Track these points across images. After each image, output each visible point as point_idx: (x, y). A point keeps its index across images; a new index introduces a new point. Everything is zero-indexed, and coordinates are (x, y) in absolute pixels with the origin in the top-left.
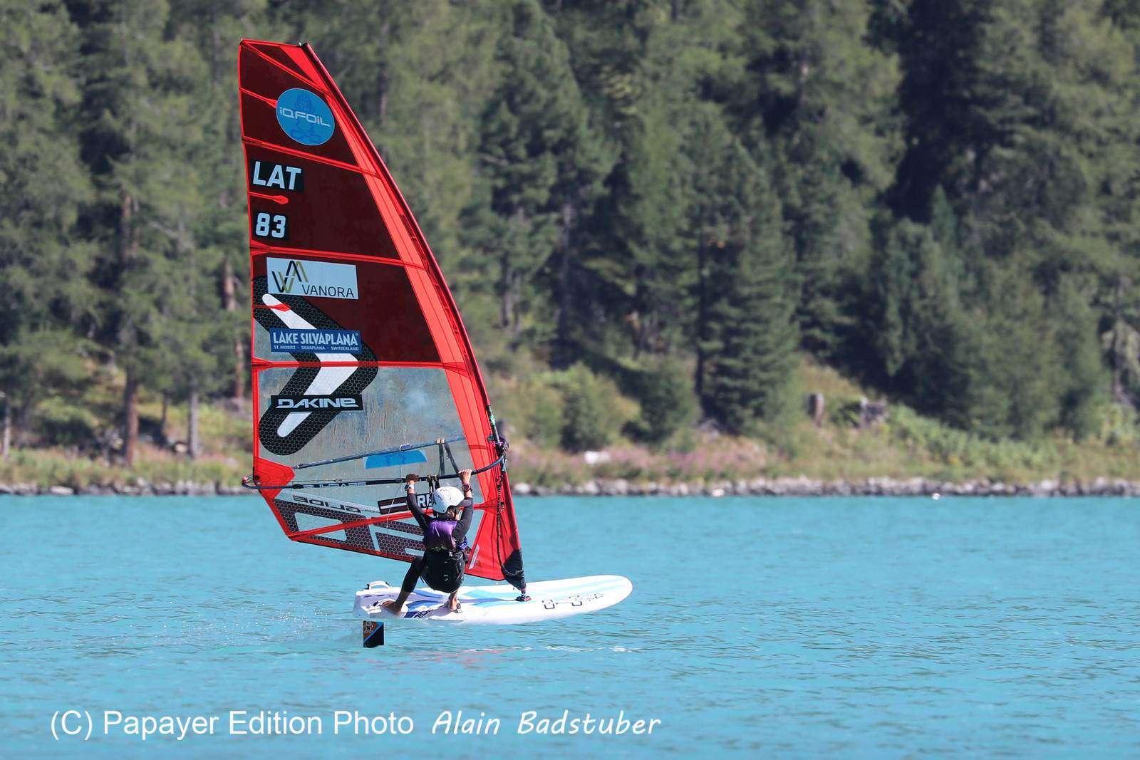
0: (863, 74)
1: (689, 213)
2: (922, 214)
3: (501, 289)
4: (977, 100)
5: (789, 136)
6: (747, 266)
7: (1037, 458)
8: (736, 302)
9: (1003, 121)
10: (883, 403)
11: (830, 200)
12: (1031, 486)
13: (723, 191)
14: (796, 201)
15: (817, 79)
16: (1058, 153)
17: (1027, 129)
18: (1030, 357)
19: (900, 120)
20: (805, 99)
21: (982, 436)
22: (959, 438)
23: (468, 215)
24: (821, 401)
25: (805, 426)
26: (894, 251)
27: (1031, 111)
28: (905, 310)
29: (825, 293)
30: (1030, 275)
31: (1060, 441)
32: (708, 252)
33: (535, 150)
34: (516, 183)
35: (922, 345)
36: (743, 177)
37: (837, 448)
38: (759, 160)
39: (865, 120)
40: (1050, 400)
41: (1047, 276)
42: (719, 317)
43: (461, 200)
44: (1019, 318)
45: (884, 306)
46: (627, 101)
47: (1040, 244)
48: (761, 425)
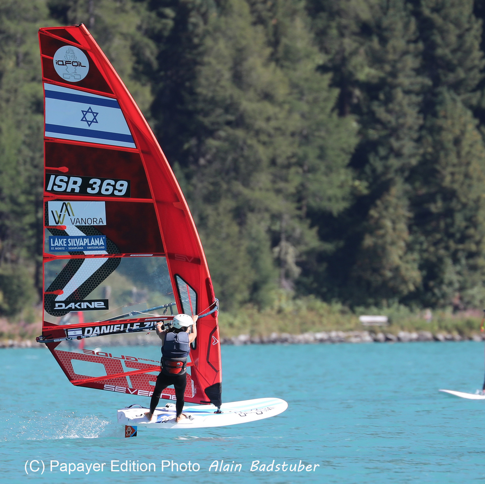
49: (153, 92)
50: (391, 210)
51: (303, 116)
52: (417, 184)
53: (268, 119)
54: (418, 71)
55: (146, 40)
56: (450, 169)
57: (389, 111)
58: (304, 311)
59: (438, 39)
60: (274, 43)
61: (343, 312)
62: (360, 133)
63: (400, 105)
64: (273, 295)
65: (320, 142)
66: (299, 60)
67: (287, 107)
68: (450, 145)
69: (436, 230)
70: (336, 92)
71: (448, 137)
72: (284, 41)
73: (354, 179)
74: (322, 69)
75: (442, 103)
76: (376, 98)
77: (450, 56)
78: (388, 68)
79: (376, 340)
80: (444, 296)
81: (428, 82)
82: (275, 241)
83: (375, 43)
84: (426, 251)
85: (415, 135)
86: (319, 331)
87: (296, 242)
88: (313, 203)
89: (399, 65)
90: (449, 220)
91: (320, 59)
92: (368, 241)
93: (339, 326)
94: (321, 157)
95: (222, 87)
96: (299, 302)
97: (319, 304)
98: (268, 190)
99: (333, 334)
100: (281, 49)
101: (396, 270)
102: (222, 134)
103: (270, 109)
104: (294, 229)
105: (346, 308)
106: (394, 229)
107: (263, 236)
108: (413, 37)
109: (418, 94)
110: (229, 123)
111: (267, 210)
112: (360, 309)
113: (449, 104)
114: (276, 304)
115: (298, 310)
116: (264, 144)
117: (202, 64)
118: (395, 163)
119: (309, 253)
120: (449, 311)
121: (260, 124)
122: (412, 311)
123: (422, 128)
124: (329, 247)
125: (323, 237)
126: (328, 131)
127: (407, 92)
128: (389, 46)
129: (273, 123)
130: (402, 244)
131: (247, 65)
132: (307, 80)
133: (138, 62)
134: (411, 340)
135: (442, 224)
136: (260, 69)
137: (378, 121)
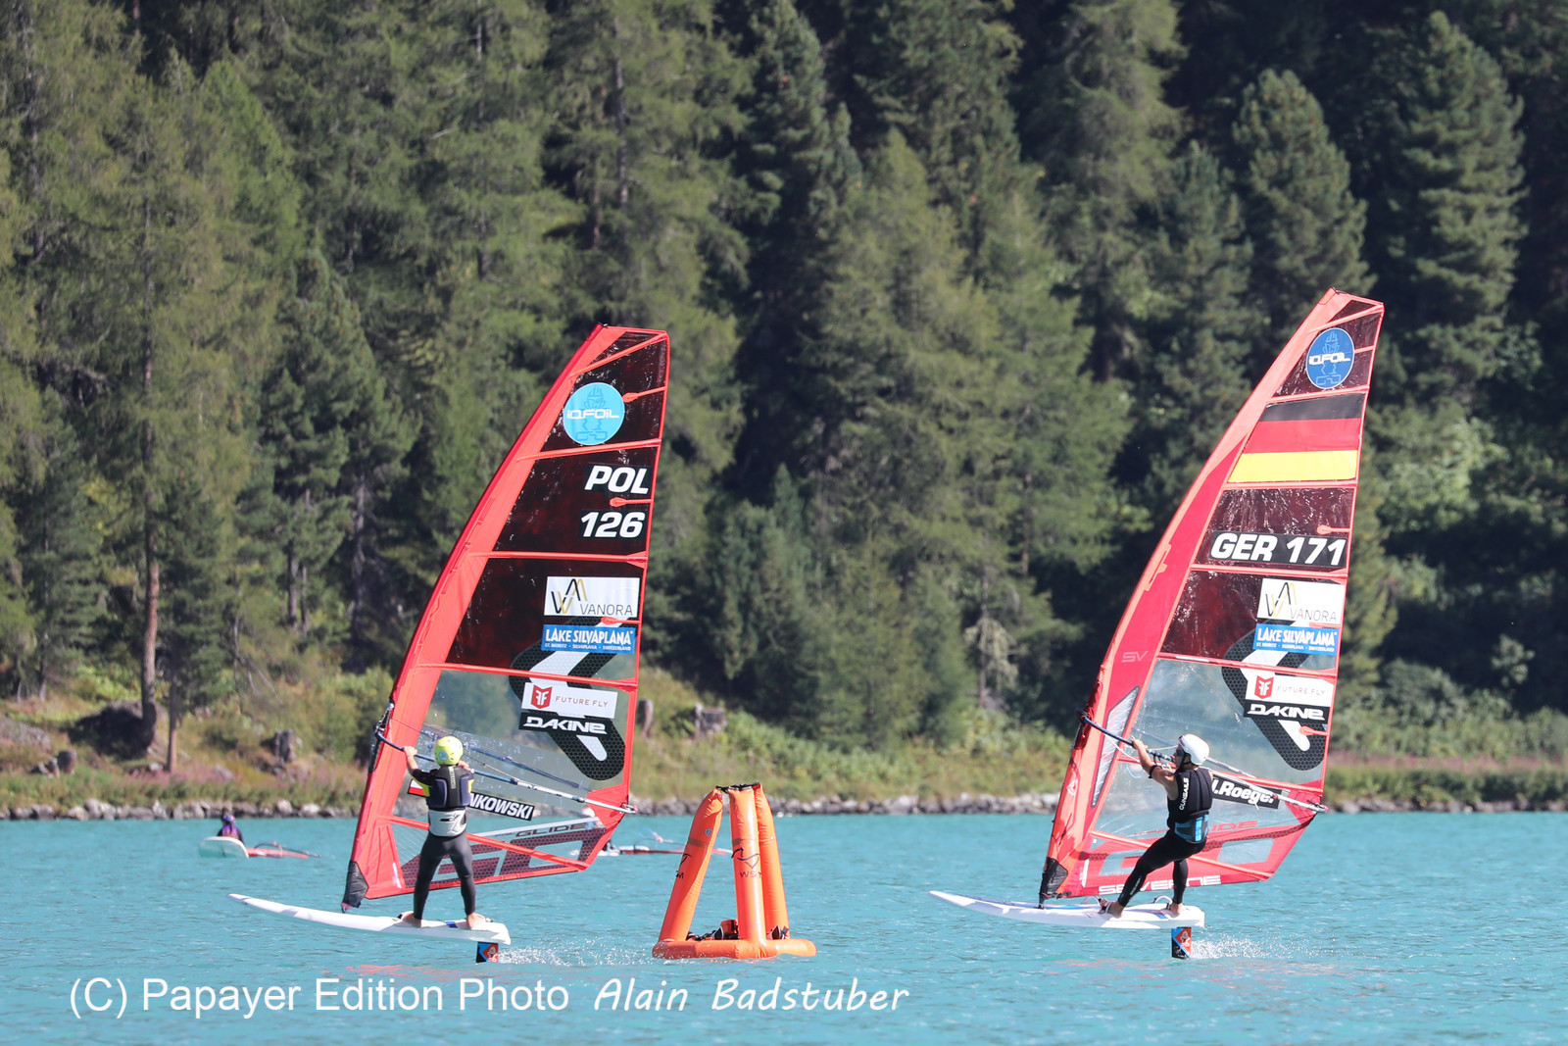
0: (695, 339)
2: (763, 496)
3: (285, 582)
4: (826, 369)
7: (893, 771)
9: (854, 392)
10: (720, 709)
12: (887, 803)
16: (914, 428)
17: (881, 401)
18: (885, 656)
19: (737, 390)
21: (832, 746)
22: (806, 749)
23: (247, 498)
24: (651, 708)
26: (733, 538)
27: (886, 381)
28: (745, 605)
30: (885, 566)
31: (920, 751)
33: (323, 426)
34: (301, 463)
35: (764, 645)
37: (668, 760)
39: (699, 391)
40: (907, 705)
41: (903, 566)
43: (240, 481)
44: (872, 613)
45: (721, 600)
46: (429, 368)
47: (898, 530)
49: (738, 332)
51: (1025, 379)
53: (958, 385)
54: (1243, 298)
55: (728, 231)
57: (1188, 373)
58: (1022, 752)
59: (1282, 238)
60: (972, 239)
62: (1133, 413)
63: (1209, 361)
64: (965, 721)
65: (1055, 430)
66: (1019, 273)
67: (994, 362)
70: (1088, 333)
72: (991, 236)
73: (1121, 502)
74: (1062, 291)
76: (1166, 349)
77: (1304, 272)
78: (1187, 291)
82: (971, 616)
83: (1163, 243)
87: (1008, 617)
88: (1043, 547)
89: (1208, 287)
91: (1061, 272)
94: (1058, 458)
95: (870, 323)
96: (1013, 734)
98: (956, 520)
100: (984, 252)
102: (870, 411)
103: (962, 366)
104: (1006, 596)
107: (953, 607)
108: (1235, 234)
109: (1241, 340)
110: (884, 392)
111: (956, 557)
114: (971, 738)
115: (1011, 749)
116: (951, 431)
117: (834, 278)
119: (1035, 641)
121: (942, 393)
125: (1060, 611)
126: (1072, 410)
127: (1223, 337)
128: (1189, 250)
129: (968, 393)
131: (918, 282)
132: (1032, 311)
133: (711, 273)
136: (944, 290)
137: (1168, 392)
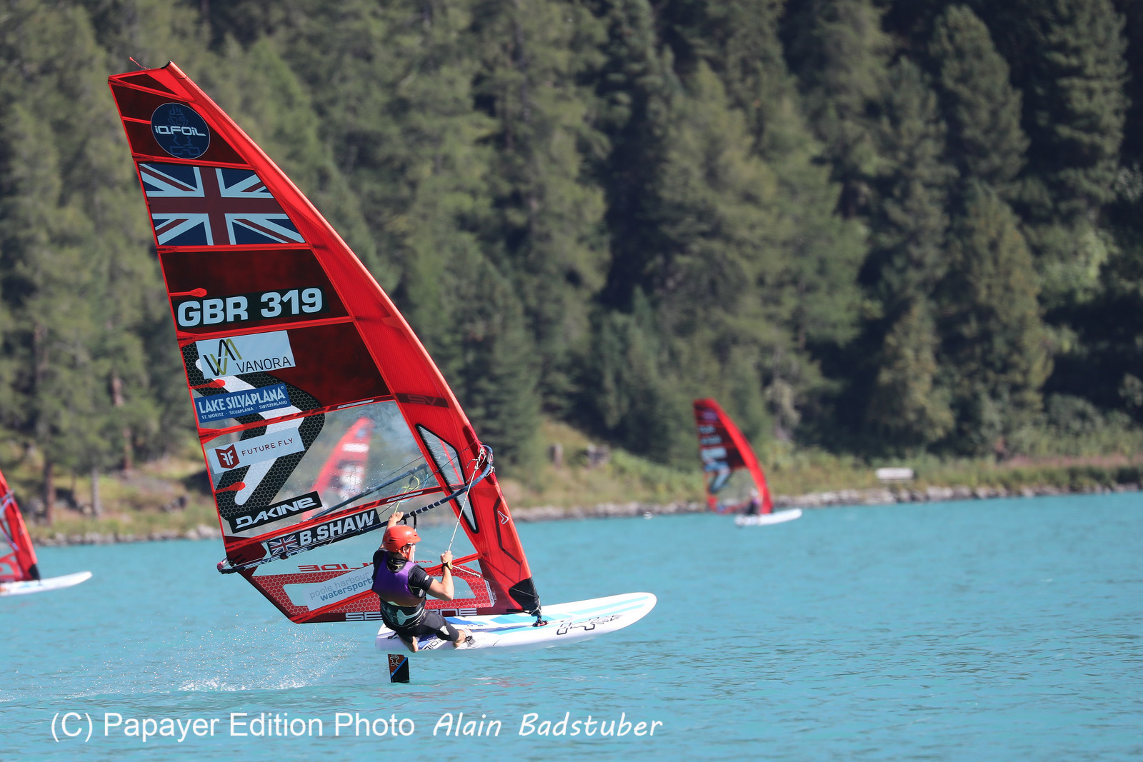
0: (578, 206)
1: (454, 315)
2: (626, 307)
4: (663, 220)
5: (526, 254)
6: (499, 353)
8: (494, 379)
9: (684, 235)
10: (605, 448)
11: (558, 301)
13: (479, 297)
14: (533, 302)
15: (543, 212)
16: (724, 256)
17: (701, 240)
19: (606, 239)
20: (536, 228)
21: (680, 469)
22: (662, 472)
24: (560, 450)
25: (547, 470)
26: (608, 335)
27: (704, 227)
28: (618, 379)
29: (559, 368)
30: (709, 349)
32: (470, 343)
35: (633, 404)
36: (493, 287)
37: (573, 484)
38: (504, 274)
39: (581, 240)
41: (721, 349)
42: (481, 391)
44: (702, 381)
45: (601, 376)
46: (404, 235)
47: (715, 325)
48: (516, 470)
49: (607, 198)
50: (913, 336)
51: (797, 220)
52: (945, 302)
53: (752, 227)
54: (941, 159)
55: (597, 134)
56: (985, 280)
57: (906, 210)
58: (806, 467)
59: (965, 116)
60: (757, 129)
61: (856, 467)
62: (870, 240)
63: (920, 201)
64: (767, 448)
65: (819, 254)
66: (789, 150)
67: (775, 210)
68: (984, 251)
69: (971, 358)
70: (837, 189)
71: (981, 241)
72: (770, 127)
73: (864, 299)
74: (818, 161)
75: (973, 198)
76: (890, 195)
77: (981, 138)
78: (902, 156)
79: (899, 501)
80: (983, 440)
81: (954, 171)
82: (767, 380)
83: (885, 124)
84: (959, 385)
85: (940, 239)
86: (826, 491)
87: (793, 380)
88: (813, 331)
89: (917, 152)
90: (986, 346)
91: (816, 149)
92: (885, 377)
93: (851, 484)
94: (822, 270)
95: (692, 189)
96: (800, 457)
97: (825, 458)
98: (756, 316)
99: (845, 495)
100: (766, 139)
101: (921, 412)
102: (695, 248)
103: (753, 213)
104: (790, 365)
105: (860, 461)
106: (917, 359)
107: (752, 374)
108: (932, 117)
109: (940, 188)
110: (703, 234)
111: (755, 341)
112: (877, 461)
113: (982, 198)
114: (771, 459)
115: (798, 466)
116: (749, 258)
117: (667, 161)
118: (914, 276)
119: (811, 393)
120: (990, 461)
121: (743, 233)
122: (943, 461)
123: (948, 230)
124: (835, 386)
125: (827, 372)
126: (830, 240)
127: (928, 186)
128: (904, 129)
129: (759, 232)
130: (927, 378)
131: (722, 160)
132: (800, 175)
133: (586, 161)
134: (944, 500)
135: (978, 350)
136: (740, 165)
137: (892, 223)
